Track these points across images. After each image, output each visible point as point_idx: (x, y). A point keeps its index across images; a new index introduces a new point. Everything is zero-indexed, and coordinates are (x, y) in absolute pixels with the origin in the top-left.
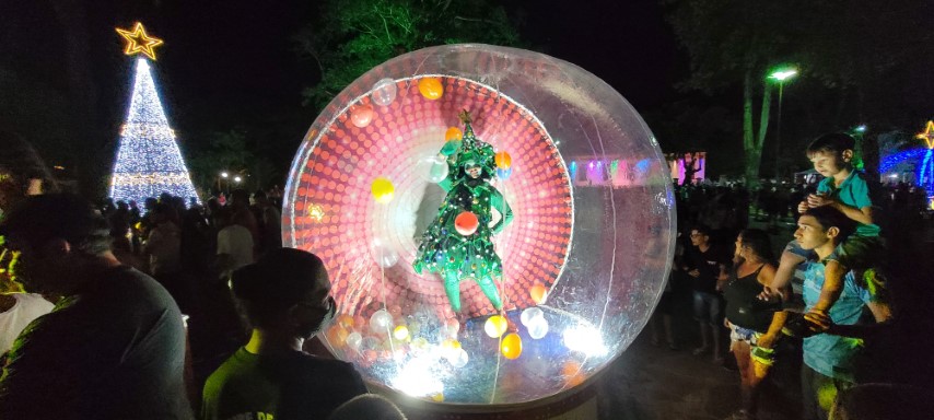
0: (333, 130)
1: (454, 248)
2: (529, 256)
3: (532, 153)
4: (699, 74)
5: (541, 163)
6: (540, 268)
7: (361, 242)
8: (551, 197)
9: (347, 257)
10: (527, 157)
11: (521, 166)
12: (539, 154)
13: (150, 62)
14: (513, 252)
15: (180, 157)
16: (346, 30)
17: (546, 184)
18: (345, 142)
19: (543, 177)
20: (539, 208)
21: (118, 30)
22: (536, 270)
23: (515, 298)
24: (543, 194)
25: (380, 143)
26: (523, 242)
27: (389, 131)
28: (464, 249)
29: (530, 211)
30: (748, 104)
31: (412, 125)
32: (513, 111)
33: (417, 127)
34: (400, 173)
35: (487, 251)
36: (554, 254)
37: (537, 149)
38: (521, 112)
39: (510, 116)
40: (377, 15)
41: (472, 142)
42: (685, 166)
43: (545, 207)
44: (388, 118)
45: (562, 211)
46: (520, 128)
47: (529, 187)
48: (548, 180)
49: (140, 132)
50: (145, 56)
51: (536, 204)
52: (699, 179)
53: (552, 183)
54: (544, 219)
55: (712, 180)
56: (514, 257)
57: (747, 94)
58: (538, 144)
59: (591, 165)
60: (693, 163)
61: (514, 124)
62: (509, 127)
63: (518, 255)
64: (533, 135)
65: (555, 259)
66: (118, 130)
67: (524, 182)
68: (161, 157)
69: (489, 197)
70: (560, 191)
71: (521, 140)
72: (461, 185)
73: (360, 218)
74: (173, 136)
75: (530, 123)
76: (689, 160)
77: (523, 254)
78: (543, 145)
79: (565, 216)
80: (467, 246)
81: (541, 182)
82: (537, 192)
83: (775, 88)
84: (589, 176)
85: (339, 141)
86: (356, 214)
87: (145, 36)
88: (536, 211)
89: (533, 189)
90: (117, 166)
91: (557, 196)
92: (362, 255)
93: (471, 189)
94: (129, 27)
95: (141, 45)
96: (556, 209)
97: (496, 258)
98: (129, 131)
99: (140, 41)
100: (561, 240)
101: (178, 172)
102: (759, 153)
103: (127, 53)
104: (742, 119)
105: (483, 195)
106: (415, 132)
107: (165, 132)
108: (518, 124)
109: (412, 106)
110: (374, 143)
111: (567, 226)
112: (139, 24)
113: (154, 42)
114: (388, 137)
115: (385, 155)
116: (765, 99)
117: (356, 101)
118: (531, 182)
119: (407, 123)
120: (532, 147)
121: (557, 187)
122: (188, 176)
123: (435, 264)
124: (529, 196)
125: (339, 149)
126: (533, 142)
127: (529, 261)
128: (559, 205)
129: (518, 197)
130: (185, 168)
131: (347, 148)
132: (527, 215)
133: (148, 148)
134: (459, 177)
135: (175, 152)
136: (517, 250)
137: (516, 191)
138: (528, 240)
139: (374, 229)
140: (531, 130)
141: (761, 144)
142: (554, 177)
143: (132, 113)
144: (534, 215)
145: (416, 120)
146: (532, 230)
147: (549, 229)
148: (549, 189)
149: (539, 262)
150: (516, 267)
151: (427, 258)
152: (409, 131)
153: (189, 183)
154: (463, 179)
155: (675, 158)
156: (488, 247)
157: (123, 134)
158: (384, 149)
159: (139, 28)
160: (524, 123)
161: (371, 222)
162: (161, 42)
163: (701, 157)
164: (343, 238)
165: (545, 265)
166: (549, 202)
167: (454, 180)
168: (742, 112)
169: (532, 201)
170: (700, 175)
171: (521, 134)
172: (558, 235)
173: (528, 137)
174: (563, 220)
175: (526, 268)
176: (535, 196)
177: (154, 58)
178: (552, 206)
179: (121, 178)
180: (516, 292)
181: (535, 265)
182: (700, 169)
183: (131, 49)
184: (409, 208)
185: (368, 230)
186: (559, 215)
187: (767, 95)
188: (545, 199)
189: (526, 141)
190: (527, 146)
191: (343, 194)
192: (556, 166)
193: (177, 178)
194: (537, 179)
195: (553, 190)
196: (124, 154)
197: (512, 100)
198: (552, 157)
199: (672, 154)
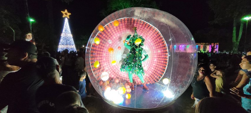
0: (101, 32)
1: (130, 65)
2: (154, 69)
3: (156, 40)
4: (217, 19)
5: (159, 43)
6: (158, 73)
7: (107, 62)
8: (162, 53)
9: (103, 66)
10: (155, 41)
11: (153, 43)
12: (159, 40)
13: (68, 19)
14: (149, 68)
15: (73, 41)
16: (113, 10)
17: (160, 49)
18: (104, 35)
19: (159, 47)
20: (158, 55)
21: (62, 12)
22: (156, 73)
23: (149, 81)
24: (159, 51)
25: (113, 36)
26: (153, 65)
27: (116, 33)
28: (133, 66)
29: (155, 56)
30: (235, 28)
31: (122, 31)
32: (151, 28)
33: (123, 32)
34: (118, 44)
35: (139, 67)
36: (162, 69)
37: (158, 39)
38: (153, 28)
39: (150, 29)
40: (121, 5)
41: (136, 36)
42: (211, 47)
43: (160, 55)
44: (116, 29)
45: (165, 57)
46: (153, 33)
47: (155, 49)
48: (161, 47)
49: (65, 35)
50: (67, 17)
51: (157, 54)
52: (216, 51)
53: (162, 48)
54: (159, 59)
55: (221, 52)
56: (150, 69)
57: (234, 24)
58: (158, 37)
59: (181, 46)
60: (214, 46)
61: (151, 31)
62: (149, 32)
63: (151, 68)
64: (156, 35)
65: (162, 70)
66: (60, 35)
67: (154, 48)
68: (69, 41)
69: (141, 51)
70: (164, 51)
71: (153, 36)
72: (133, 48)
73: (107, 56)
74: (72, 36)
75: (156, 31)
76: (213, 45)
77: (152, 68)
78: (160, 37)
79: (166, 58)
80: (133, 65)
81: (159, 48)
82: (157, 51)
83: (245, 22)
84: (180, 49)
85: (102, 35)
86: (106, 55)
87: (67, 13)
88: (157, 57)
89: (156, 50)
90: (60, 43)
91: (164, 52)
92: (107, 65)
93: (136, 49)
94: (64, 11)
95: (66, 15)
96: (163, 56)
97: (142, 69)
98: (63, 35)
99: (66, 14)
100: (164, 65)
101: (72, 45)
102: (238, 43)
103: (63, 17)
104: (232, 33)
105: (139, 50)
106: (123, 33)
107: (70, 35)
108: (152, 31)
109: (122, 26)
110: (112, 36)
111: (166, 61)
112: (66, 10)
113: (69, 14)
114: (115, 34)
115: (114, 39)
116: (241, 26)
117: (107, 24)
118: (156, 48)
119: (121, 31)
120: (156, 38)
121: (163, 50)
122: (75, 46)
123: (124, 69)
124: (155, 52)
125: (102, 37)
126: (156, 37)
127: (154, 71)
128: (164, 55)
129: (152, 52)
130: (74, 44)
131: (104, 37)
132: (154, 57)
133: (66, 39)
134: (133, 46)
135: (72, 40)
136: (151, 67)
137: (151, 50)
138: (154, 64)
139: (111, 59)
140: (156, 33)
141: (239, 40)
142: (163, 47)
143: (64, 31)
144: (156, 58)
145: (123, 30)
146: (156, 62)
147: (161, 61)
148: (161, 50)
149: (157, 71)
150: (150, 72)
151: (123, 67)
152: (121, 33)
153: (75, 48)
154: (134, 46)
155: (208, 44)
156: (140, 66)
157: (61, 36)
158: (114, 38)
159: (66, 11)
160: (154, 31)
161: (110, 57)
162: (70, 14)
163: (217, 44)
164: (102, 61)
165: (159, 72)
166: (161, 54)
167: (131, 47)
168: (232, 30)
169: (156, 53)
170: (216, 50)
171: (153, 34)
172: (163, 63)
173: (155, 35)
174: (165, 59)
175: (153, 72)
176: (157, 52)
177: (69, 18)
178: (162, 55)
179: (61, 46)
180: (150, 79)
181: (156, 72)
182: (216, 48)
183: (64, 16)
184: (120, 54)
185: (109, 59)
186: (164, 58)
187: (242, 25)
188: (160, 53)
189: (155, 36)
190: (155, 38)
191: (103, 49)
192: (163, 44)
193: (72, 46)
194: (158, 47)
195: (162, 51)
196: (61, 40)
197: (151, 25)
198: (162, 41)
199: (207, 43)
